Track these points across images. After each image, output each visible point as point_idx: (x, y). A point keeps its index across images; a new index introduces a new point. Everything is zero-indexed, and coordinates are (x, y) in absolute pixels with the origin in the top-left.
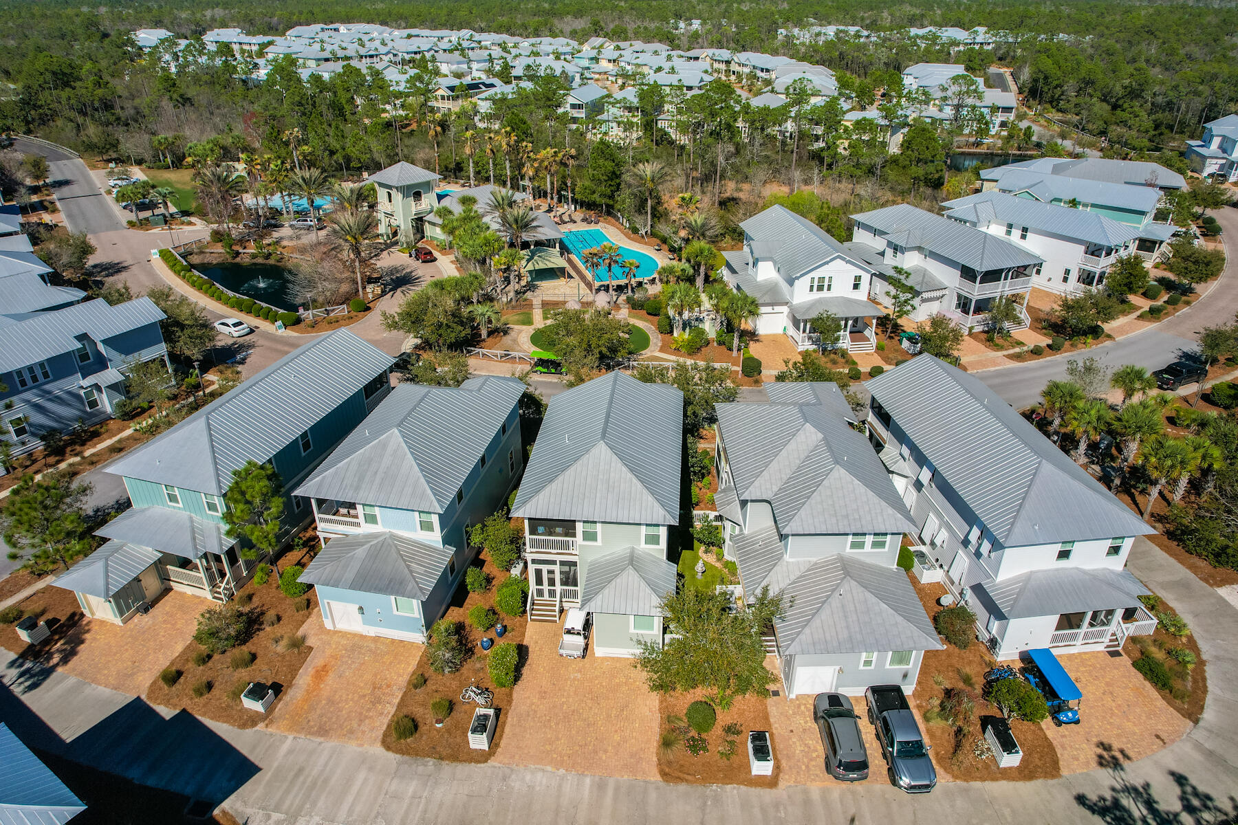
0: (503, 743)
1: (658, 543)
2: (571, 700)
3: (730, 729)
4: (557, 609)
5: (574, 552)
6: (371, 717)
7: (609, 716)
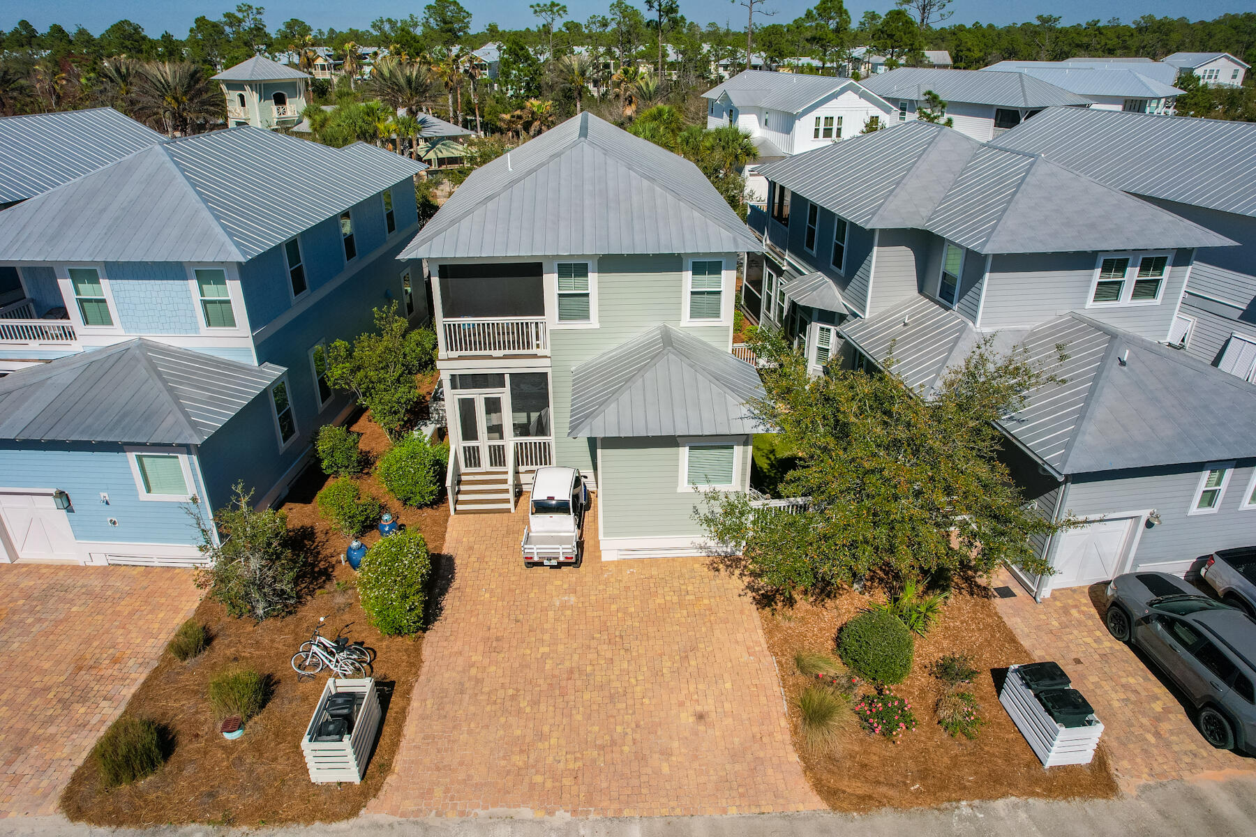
0: (399, 762)
1: (717, 315)
2: (561, 648)
3: (946, 670)
4: (510, 485)
5: (540, 352)
6: (51, 738)
7: (657, 673)
